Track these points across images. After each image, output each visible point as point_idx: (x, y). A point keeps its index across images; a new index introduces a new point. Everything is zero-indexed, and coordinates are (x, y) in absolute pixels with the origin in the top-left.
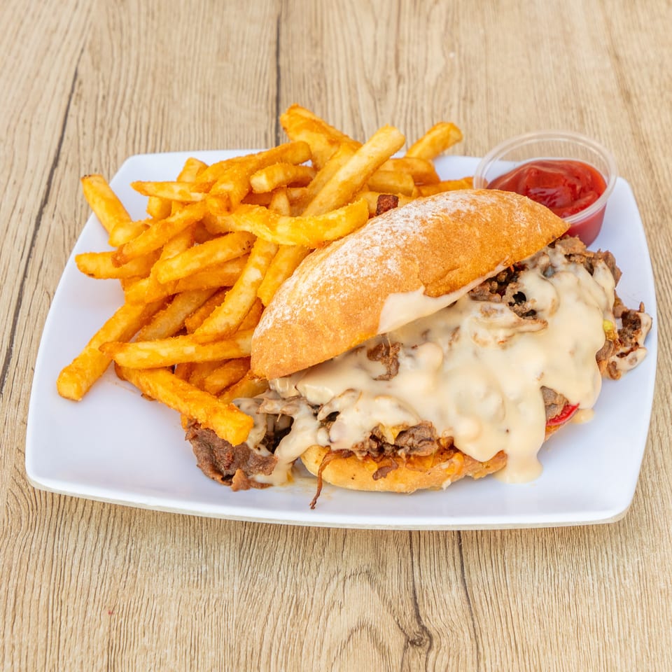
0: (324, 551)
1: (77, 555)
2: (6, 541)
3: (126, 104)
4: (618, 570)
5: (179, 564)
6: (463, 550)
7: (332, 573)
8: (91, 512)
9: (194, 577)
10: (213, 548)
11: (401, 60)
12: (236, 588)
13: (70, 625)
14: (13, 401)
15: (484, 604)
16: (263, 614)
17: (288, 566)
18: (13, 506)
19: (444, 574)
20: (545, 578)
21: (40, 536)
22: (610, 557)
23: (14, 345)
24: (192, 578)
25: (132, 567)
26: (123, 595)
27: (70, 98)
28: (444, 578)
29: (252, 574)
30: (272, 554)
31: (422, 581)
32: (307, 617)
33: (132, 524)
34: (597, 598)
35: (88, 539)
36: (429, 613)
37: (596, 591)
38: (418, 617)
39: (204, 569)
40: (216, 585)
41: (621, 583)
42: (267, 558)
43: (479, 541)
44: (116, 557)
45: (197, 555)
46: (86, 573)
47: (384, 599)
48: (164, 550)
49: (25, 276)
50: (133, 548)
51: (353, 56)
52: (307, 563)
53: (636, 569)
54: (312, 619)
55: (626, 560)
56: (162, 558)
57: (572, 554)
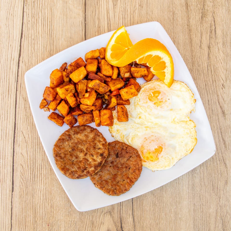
2: (21, 199)
6: (133, 204)
7: (101, 212)
8: (41, 189)
12: (78, 217)
13: (39, 229)
14: (18, 144)
15: (138, 223)
16: (85, 226)
18: (21, 186)
19: (128, 212)
21: (29, 198)
22: (168, 206)
23: (16, 121)
24: (67, 214)
25: (52, 209)
26: (51, 219)
32: (95, 228)
34: (164, 221)
35: (41, 199)
36: (124, 226)
37: (164, 218)
38: (122, 227)
39: (70, 210)
41: (170, 215)
43: (137, 200)
45: (68, 205)
47: (114, 221)
49: (17, 90)
50: (52, 202)
53: (174, 210)
54: (97, 228)
56: (59, 206)
57: (159, 205)
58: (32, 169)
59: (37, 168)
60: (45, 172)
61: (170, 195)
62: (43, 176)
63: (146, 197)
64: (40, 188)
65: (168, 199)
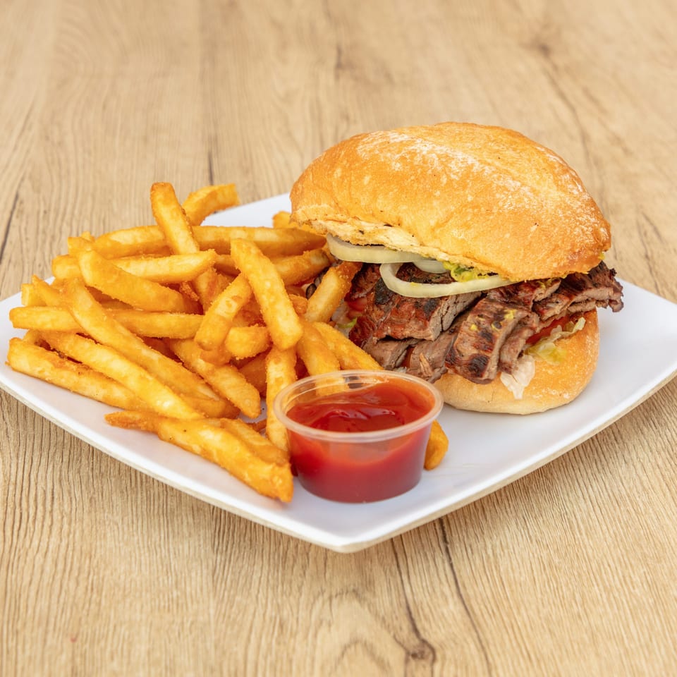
0: (304, 573)
1: (34, 587)
4: (625, 581)
5: (147, 591)
9: (165, 602)
10: (183, 575)
17: (267, 589)
20: (548, 590)
27: (12, 213)
28: (439, 594)
29: (229, 597)
30: (249, 579)
31: (415, 598)
33: (93, 556)
40: (190, 610)
42: (244, 581)
44: (76, 588)
46: (43, 603)
48: (129, 580)
52: (288, 586)
55: (631, 571)
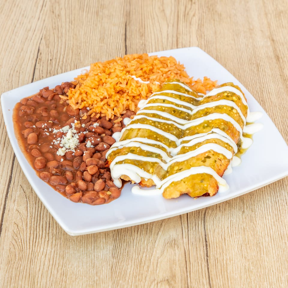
2: (9, 265)
3: (61, 63)
6: (209, 270)
7: (152, 281)
8: (47, 252)
11: (179, 42)
14: (12, 200)
18: (12, 249)
19: (201, 281)
21: (24, 263)
22: (275, 273)
23: (13, 174)
24: (90, 283)
25: (64, 278)
35: (45, 265)
39: (96, 279)
41: (279, 286)
43: (216, 265)
45: (92, 272)
50: (65, 269)
51: (158, 41)
56: (77, 273)
57: (258, 272)
58: (32, 229)
59: (42, 227)
60: (54, 231)
61: (275, 258)
62: (52, 237)
63: (232, 261)
64: (45, 251)
65: (271, 263)
